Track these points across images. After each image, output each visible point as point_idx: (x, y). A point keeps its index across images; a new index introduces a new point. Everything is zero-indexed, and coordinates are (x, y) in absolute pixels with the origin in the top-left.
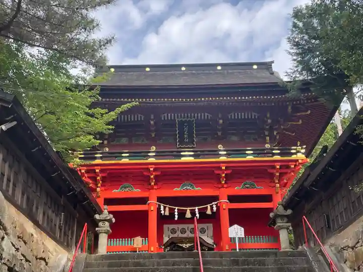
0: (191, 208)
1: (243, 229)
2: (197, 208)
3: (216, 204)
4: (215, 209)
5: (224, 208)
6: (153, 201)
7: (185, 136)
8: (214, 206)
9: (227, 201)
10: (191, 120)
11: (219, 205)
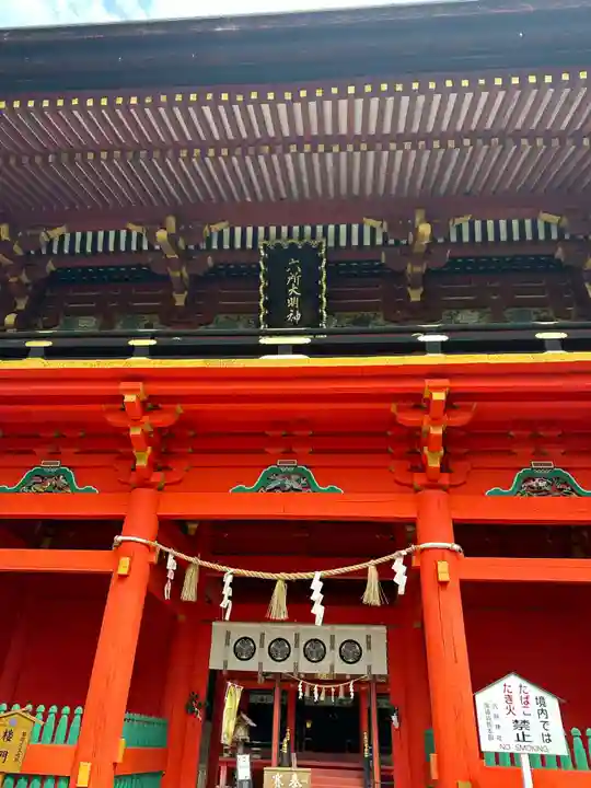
0: (293, 576)
1: (552, 704)
2: (318, 575)
3: (407, 561)
4: (401, 579)
5: (444, 576)
6: (137, 536)
7: (292, 302)
8: (399, 568)
9: (456, 547)
10: (314, 244)
11: (415, 562)
